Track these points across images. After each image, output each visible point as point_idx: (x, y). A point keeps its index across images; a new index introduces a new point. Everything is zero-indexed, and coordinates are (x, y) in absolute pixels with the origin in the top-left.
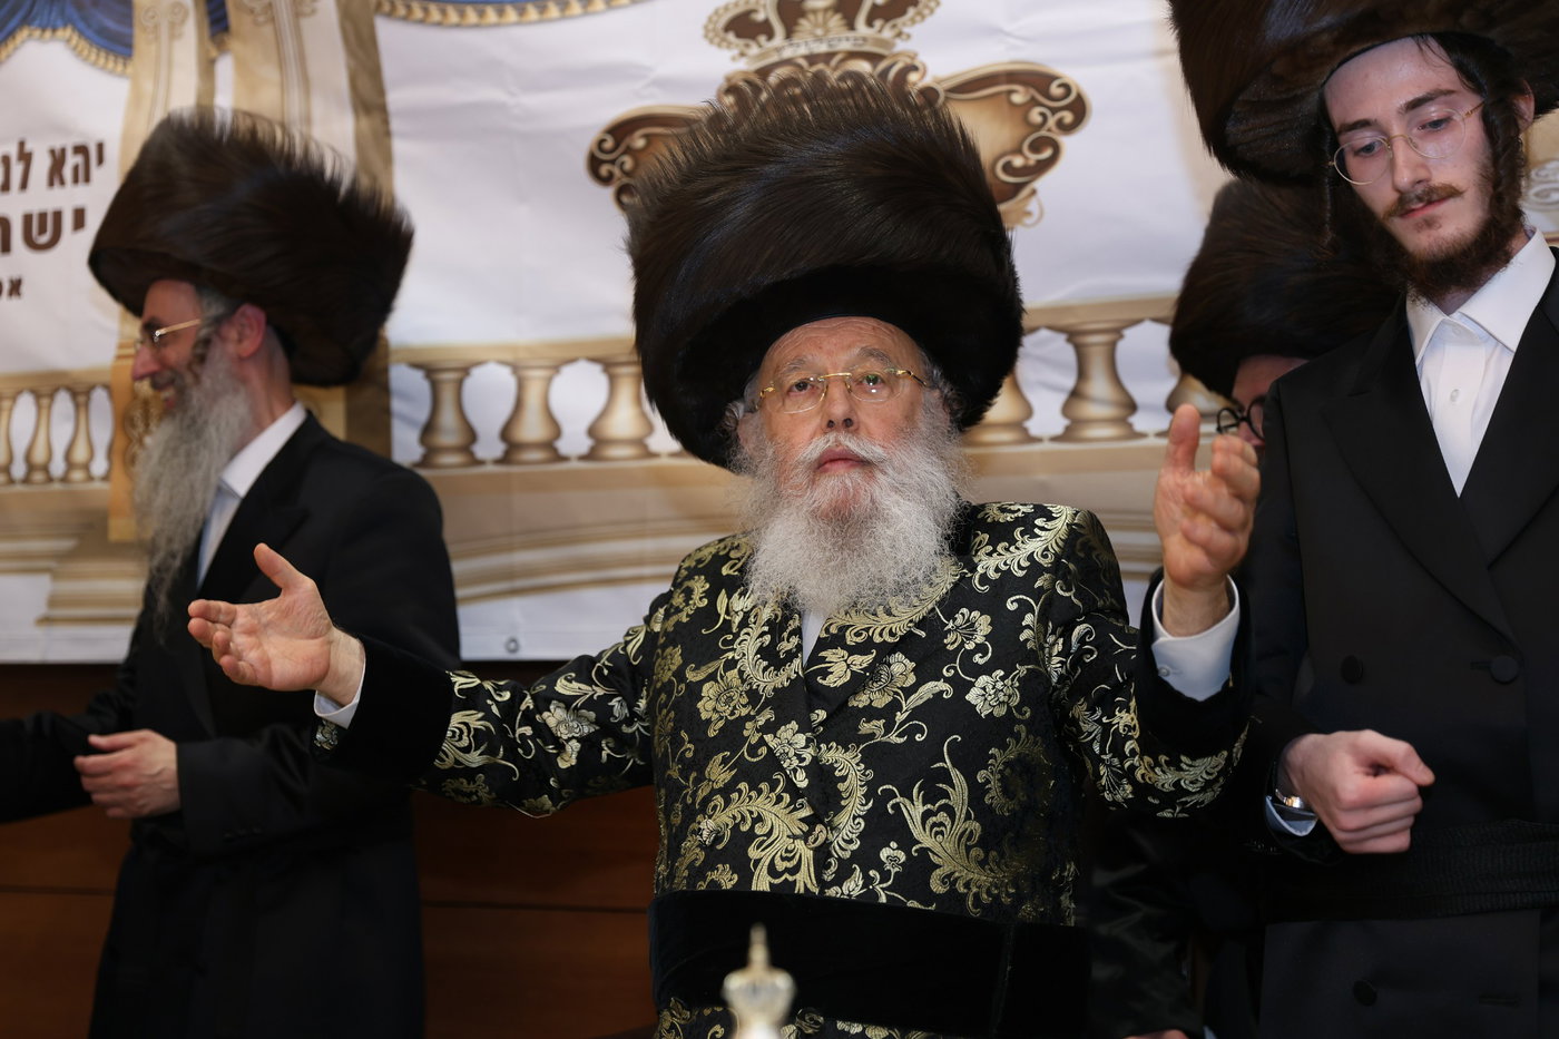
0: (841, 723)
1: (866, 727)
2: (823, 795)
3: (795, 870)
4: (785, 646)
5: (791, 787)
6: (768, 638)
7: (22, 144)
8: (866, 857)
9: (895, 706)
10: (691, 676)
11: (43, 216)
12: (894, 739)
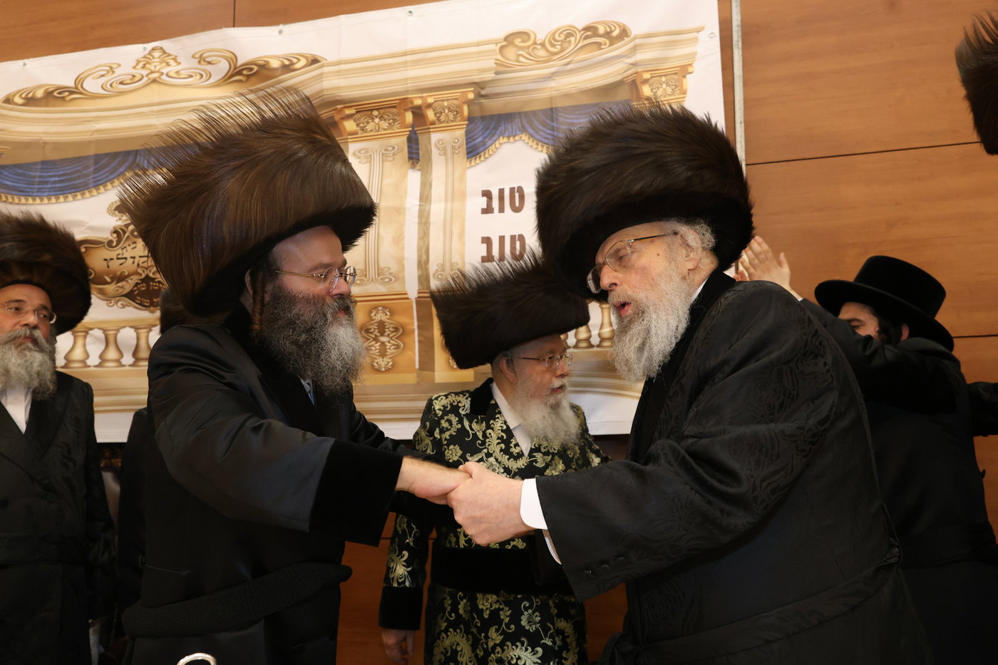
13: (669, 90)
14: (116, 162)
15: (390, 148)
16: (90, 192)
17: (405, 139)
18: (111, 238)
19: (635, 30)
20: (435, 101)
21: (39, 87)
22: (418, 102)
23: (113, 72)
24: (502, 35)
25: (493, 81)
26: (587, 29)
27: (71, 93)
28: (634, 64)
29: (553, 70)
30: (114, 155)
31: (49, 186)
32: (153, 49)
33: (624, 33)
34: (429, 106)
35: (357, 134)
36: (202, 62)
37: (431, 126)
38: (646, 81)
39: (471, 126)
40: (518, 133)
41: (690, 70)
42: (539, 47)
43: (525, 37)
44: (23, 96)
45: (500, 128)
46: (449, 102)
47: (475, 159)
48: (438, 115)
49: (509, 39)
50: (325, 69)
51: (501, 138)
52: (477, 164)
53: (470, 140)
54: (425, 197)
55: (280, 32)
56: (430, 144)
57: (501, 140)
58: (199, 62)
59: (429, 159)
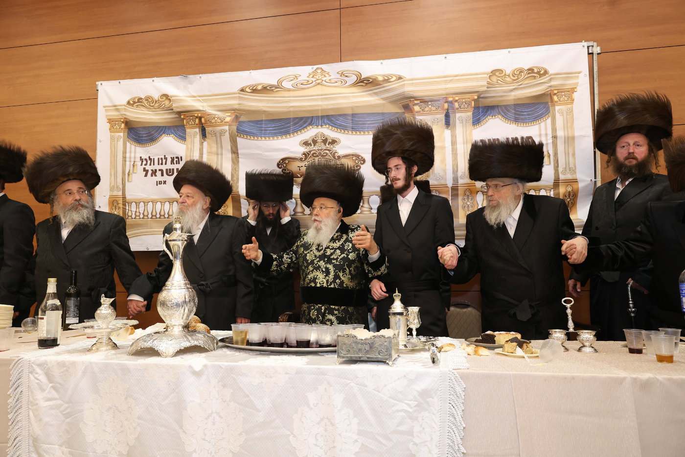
0: (329, 260)
1: (333, 261)
2: (327, 272)
3: (323, 283)
4: (320, 248)
5: (322, 271)
6: (317, 247)
7: (165, 156)
8: (334, 281)
9: (337, 258)
10: (305, 252)
11: (170, 169)
12: (338, 263)
13: (566, 99)
14: (302, 122)
15: (436, 119)
16: (290, 135)
17: (443, 115)
18: (301, 157)
19: (551, 71)
20: (459, 99)
21: (260, 84)
22: (451, 99)
23: (297, 79)
24: (490, 71)
25: (486, 91)
26: (529, 70)
27: (277, 88)
28: (550, 86)
29: (514, 87)
30: (301, 118)
31: (268, 132)
32: (317, 68)
33: (546, 72)
34: (456, 101)
35: (420, 112)
36: (342, 76)
37: (456, 110)
38: (555, 94)
39: (475, 110)
40: (497, 114)
41: (576, 90)
42: (507, 77)
43: (501, 72)
44: (251, 88)
45: (489, 112)
46: (466, 99)
47: (477, 125)
48: (460, 105)
49: (494, 72)
50: (406, 82)
52: (477, 128)
53: (474, 117)
54: (454, 143)
55: (382, 63)
56: (455, 118)
57: (489, 117)
58: (341, 76)
59: (455, 125)
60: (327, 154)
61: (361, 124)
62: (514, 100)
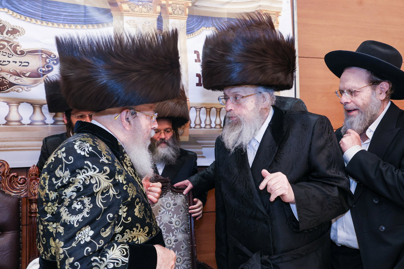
15: (147, 22)
17: (156, 19)
20: (173, 4)
22: (164, 2)
28: (260, 6)
34: (170, 5)
35: (129, 12)
37: (170, 15)
39: (190, 19)
40: (211, 26)
45: (203, 23)
46: (180, 5)
47: (190, 35)
48: (173, 10)
51: (203, 27)
52: (191, 37)
53: (188, 26)
56: (169, 24)
57: (203, 28)
60: (4, 46)
61: (54, 14)
62: (228, 14)
